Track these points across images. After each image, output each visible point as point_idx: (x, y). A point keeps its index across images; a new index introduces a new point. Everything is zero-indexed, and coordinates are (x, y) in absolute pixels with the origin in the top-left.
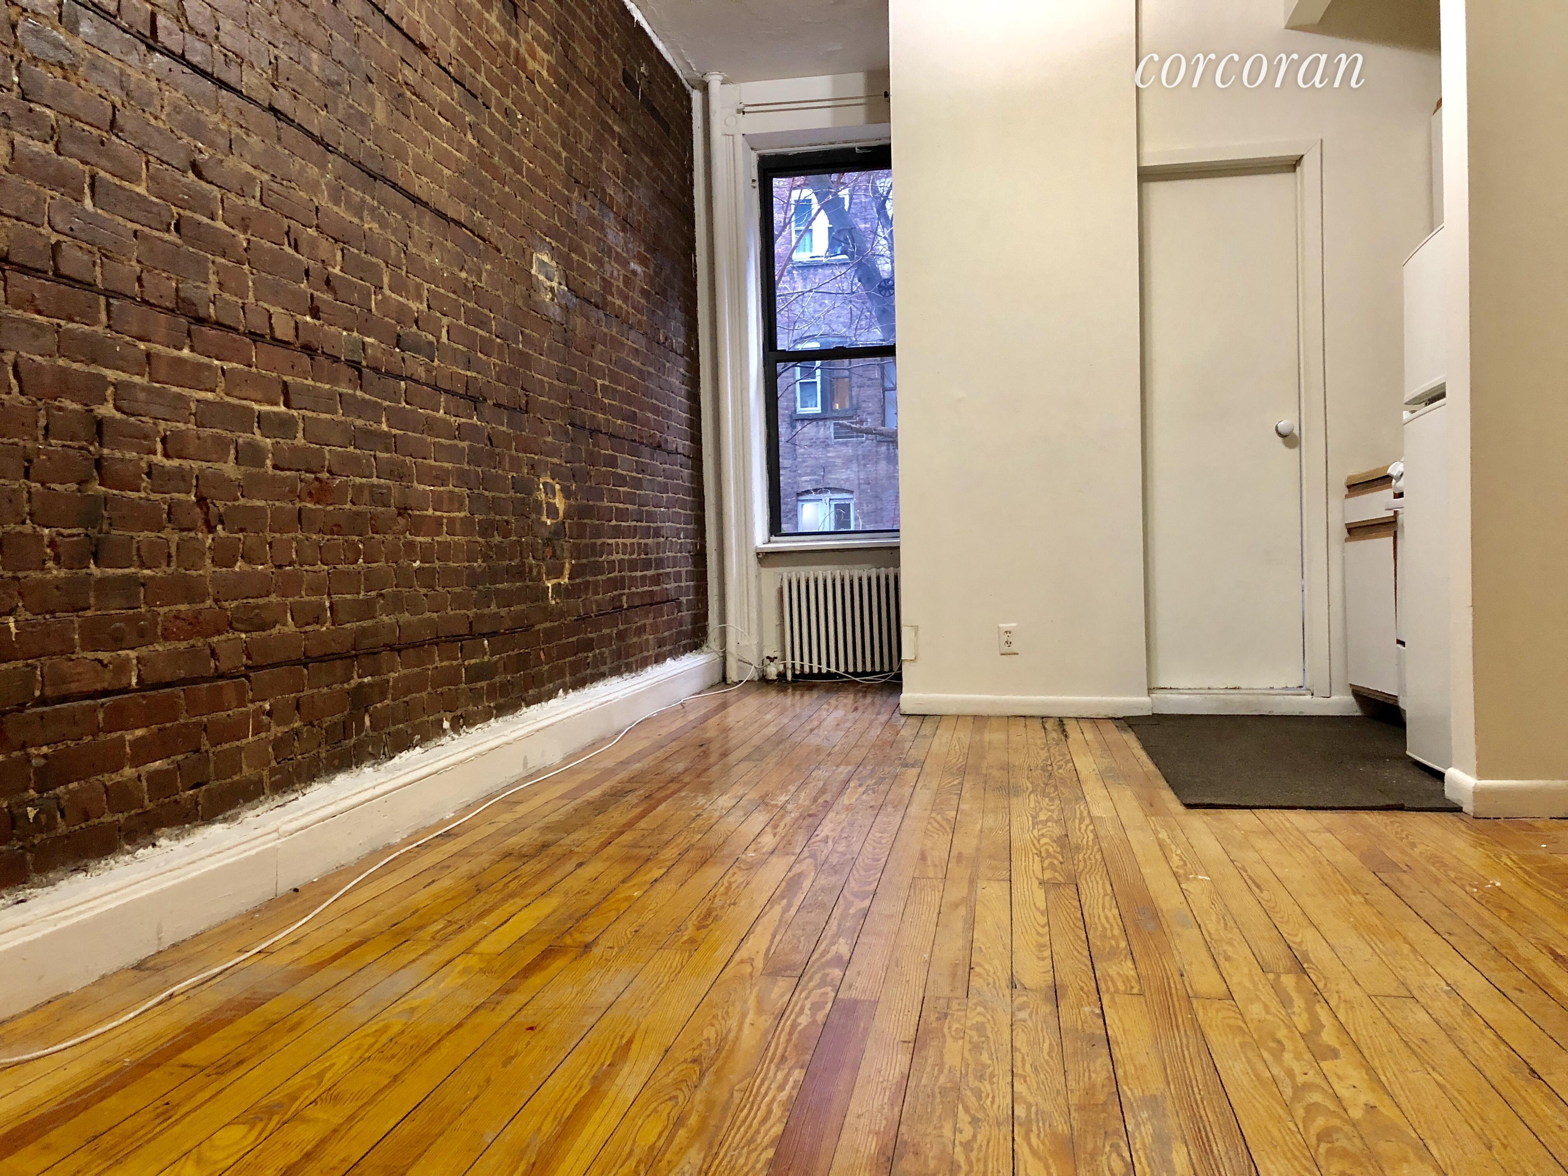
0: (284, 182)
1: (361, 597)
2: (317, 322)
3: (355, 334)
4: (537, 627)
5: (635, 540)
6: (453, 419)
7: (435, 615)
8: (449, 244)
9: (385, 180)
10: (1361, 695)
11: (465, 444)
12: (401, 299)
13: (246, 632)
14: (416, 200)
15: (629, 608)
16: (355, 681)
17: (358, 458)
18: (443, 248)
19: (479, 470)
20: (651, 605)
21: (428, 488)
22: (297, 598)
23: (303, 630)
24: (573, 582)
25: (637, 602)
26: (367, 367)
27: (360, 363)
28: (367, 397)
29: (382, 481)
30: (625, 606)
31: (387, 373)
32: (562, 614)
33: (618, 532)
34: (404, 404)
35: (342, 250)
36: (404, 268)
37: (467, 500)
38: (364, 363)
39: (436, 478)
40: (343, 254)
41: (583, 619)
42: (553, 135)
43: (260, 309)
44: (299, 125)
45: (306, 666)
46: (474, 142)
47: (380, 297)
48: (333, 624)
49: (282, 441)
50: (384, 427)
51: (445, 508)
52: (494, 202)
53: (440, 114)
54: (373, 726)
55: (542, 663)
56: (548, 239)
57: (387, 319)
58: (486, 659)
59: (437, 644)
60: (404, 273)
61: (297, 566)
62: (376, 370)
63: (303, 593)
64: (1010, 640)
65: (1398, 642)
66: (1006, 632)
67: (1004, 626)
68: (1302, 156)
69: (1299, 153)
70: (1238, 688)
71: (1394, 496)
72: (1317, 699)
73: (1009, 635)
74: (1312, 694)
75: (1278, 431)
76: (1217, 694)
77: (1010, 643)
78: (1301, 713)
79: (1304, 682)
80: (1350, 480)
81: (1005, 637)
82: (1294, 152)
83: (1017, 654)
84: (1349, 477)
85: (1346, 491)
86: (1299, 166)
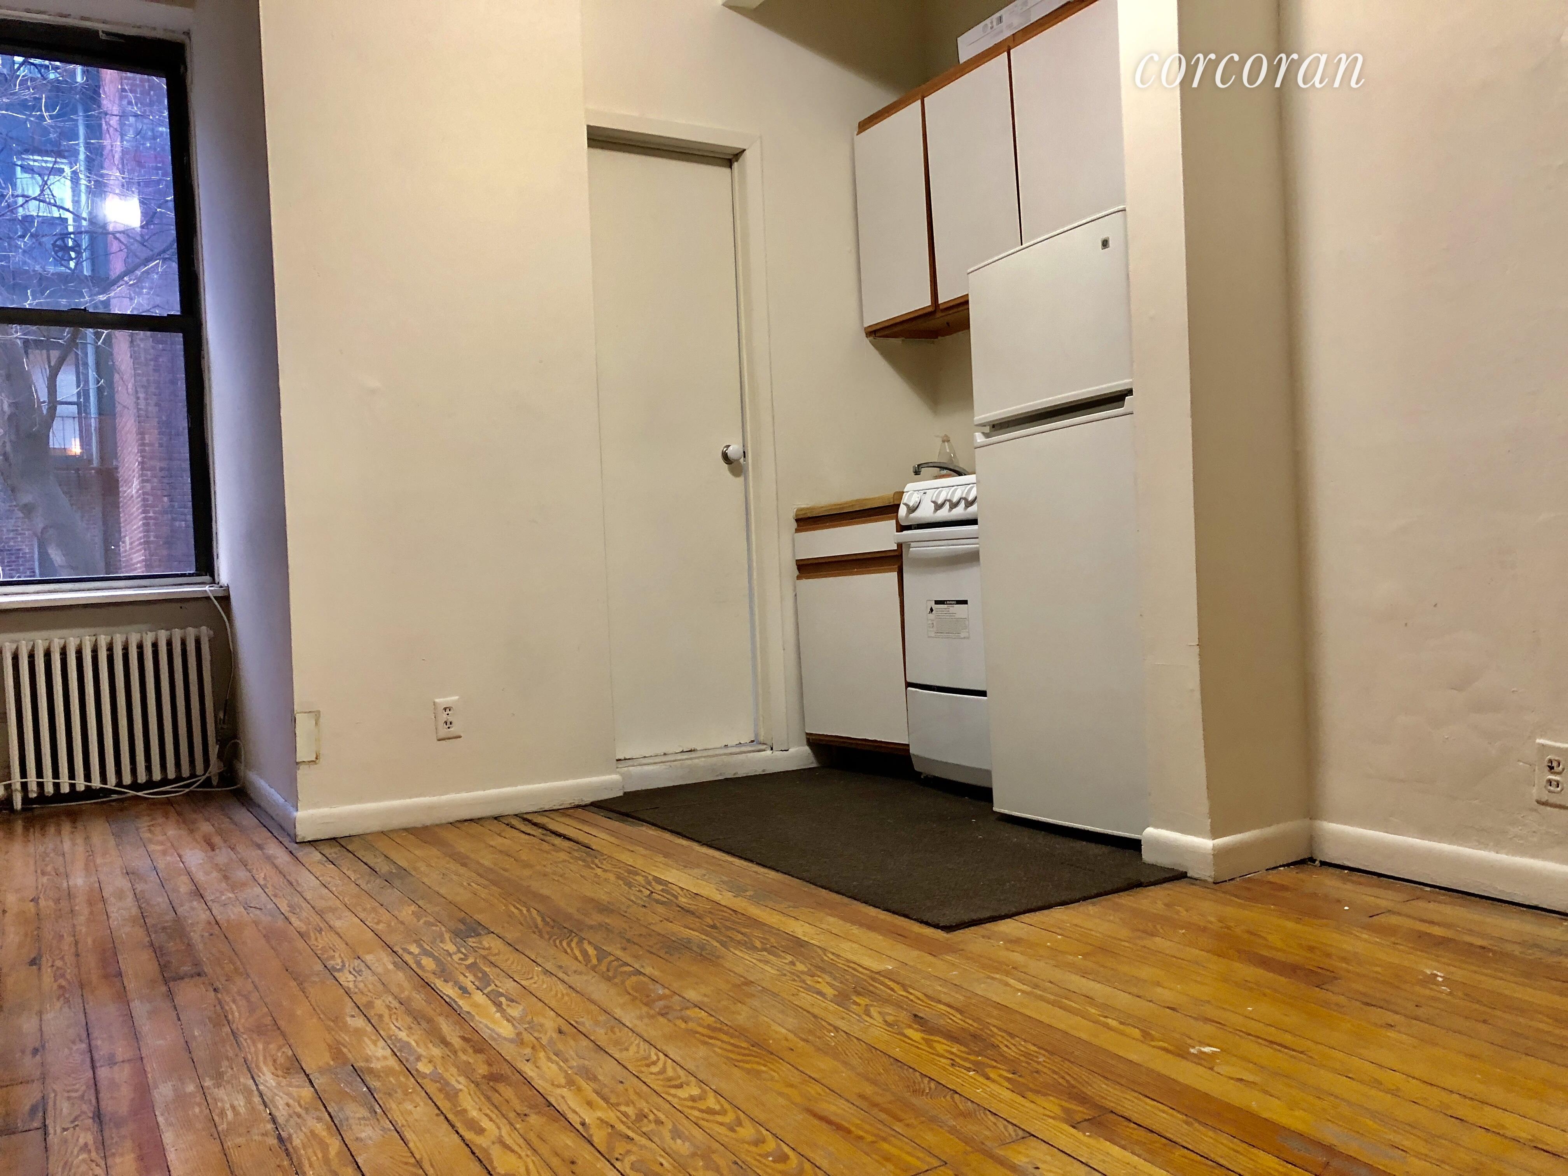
10: (817, 743)
64: (450, 719)
65: (909, 685)
66: (445, 709)
67: (442, 701)
68: (744, 150)
69: (743, 147)
70: (694, 750)
71: (901, 528)
72: (778, 754)
73: (449, 712)
74: (772, 749)
75: (725, 457)
76: (680, 760)
77: (451, 723)
78: (764, 771)
79: (757, 735)
80: (803, 512)
81: (444, 716)
82: (736, 144)
83: (460, 737)
84: (799, 510)
85: (795, 525)
86: (737, 161)
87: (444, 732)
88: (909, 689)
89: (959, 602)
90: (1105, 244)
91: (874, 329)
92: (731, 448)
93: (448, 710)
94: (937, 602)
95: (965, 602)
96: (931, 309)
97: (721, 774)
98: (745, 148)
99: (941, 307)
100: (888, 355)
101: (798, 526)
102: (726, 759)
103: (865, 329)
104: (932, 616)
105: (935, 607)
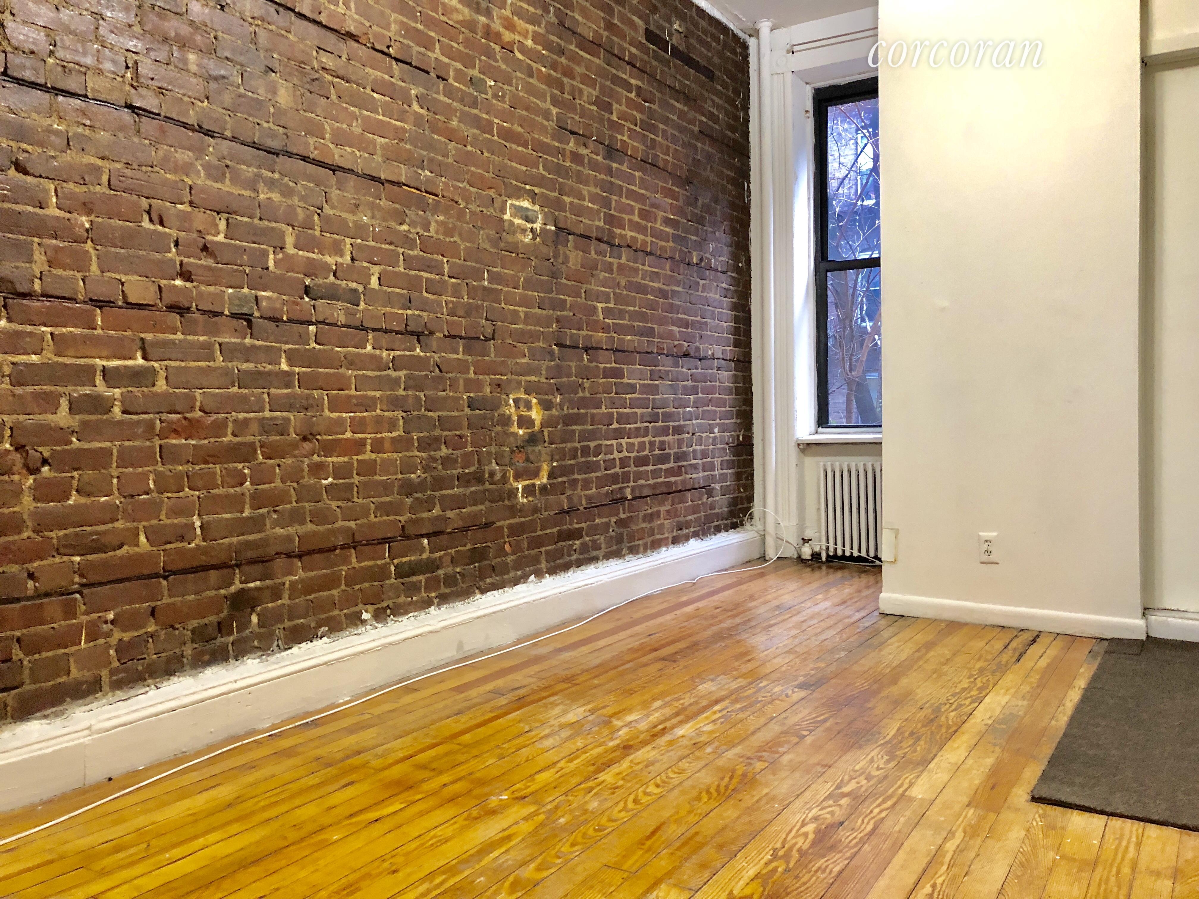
0: (144, 168)
1: (246, 514)
2: (188, 285)
3: (246, 290)
4: (498, 524)
5: (646, 439)
6: (385, 354)
7: (352, 524)
8: (383, 203)
9: (290, 154)
11: (402, 374)
12: (313, 256)
13: (80, 555)
14: (334, 169)
15: (634, 499)
16: (237, 586)
17: (245, 397)
18: (373, 207)
19: (422, 395)
20: (669, 494)
21: (344, 415)
22: (154, 522)
23: (163, 548)
24: (551, 481)
25: (646, 492)
26: (262, 317)
27: (251, 315)
28: (260, 343)
29: (278, 414)
30: (630, 497)
31: (290, 321)
32: (536, 510)
33: (619, 434)
34: (314, 345)
35: (227, 220)
36: (318, 228)
37: (401, 422)
38: (257, 314)
39: (356, 405)
40: (228, 224)
41: (568, 512)
42: (541, 96)
43: (106, 279)
44: (166, 117)
45: (165, 578)
46: (423, 112)
47: (280, 256)
48: (204, 540)
49: (134, 389)
50: (284, 366)
51: (369, 429)
52: (450, 160)
53: (373, 91)
54: (260, 625)
55: (506, 554)
56: (528, 187)
57: (289, 274)
58: (424, 556)
59: (354, 548)
60: (317, 233)
61: (155, 495)
62: (275, 320)
63: (163, 517)
64: (990, 549)
66: (986, 541)
67: (984, 535)
77: (991, 552)
81: (986, 546)
83: (997, 564)
87: (985, 558)
93: (989, 542)
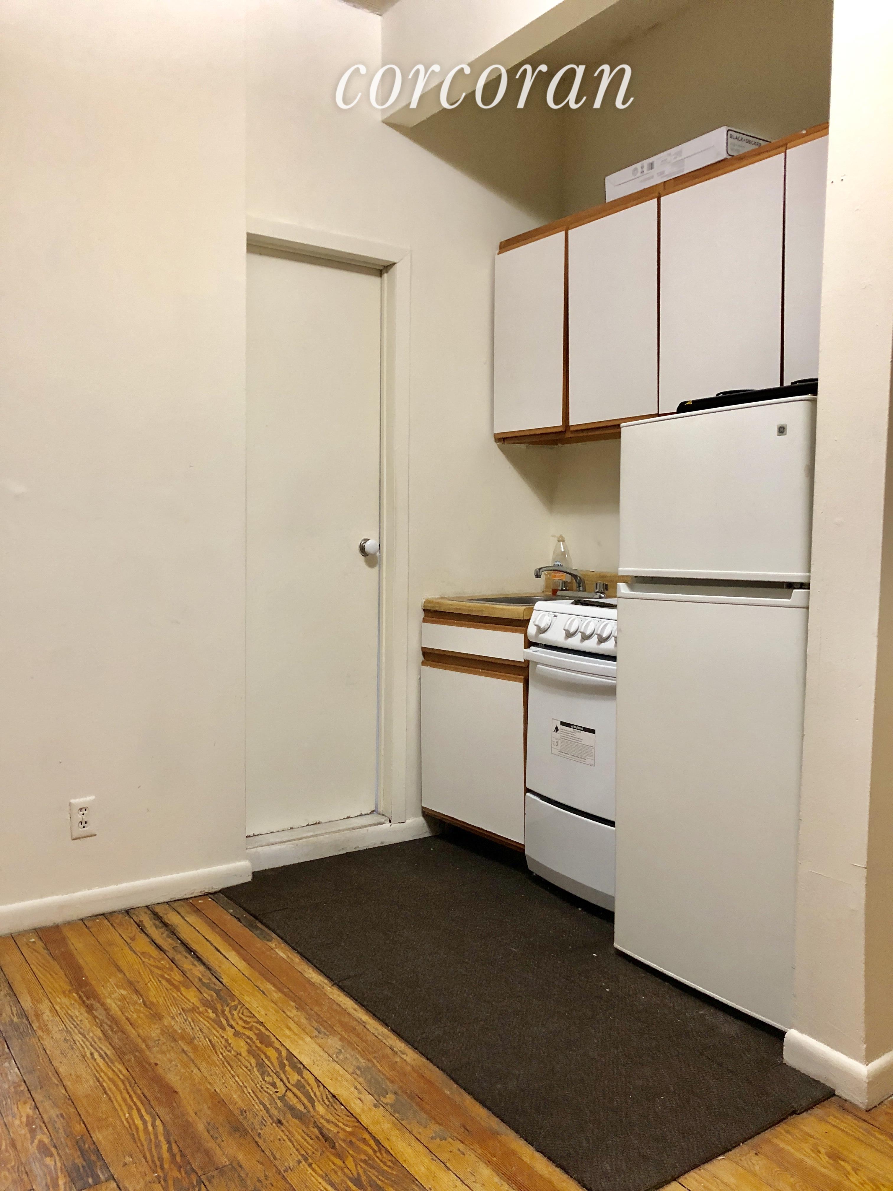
10: (430, 816)
64: (85, 818)
65: (527, 790)
66: (81, 809)
67: (78, 801)
68: (395, 263)
69: (392, 259)
70: (319, 823)
71: (529, 644)
72: (395, 826)
73: (85, 812)
74: (390, 822)
75: (362, 549)
76: (306, 838)
77: (86, 823)
78: (382, 843)
79: (376, 807)
80: (432, 605)
81: (80, 817)
82: (389, 258)
83: (95, 835)
84: (427, 601)
85: (422, 615)
86: (387, 272)
87: (79, 831)
88: (528, 794)
89: (586, 730)
90: (782, 430)
91: (504, 436)
92: (368, 543)
93: (83, 811)
94: (563, 723)
95: (593, 731)
96: (561, 429)
97: (343, 849)
98: (396, 262)
99: (572, 429)
100: (514, 459)
101: (425, 616)
102: (348, 834)
103: (495, 435)
104: (557, 735)
105: (560, 727)
